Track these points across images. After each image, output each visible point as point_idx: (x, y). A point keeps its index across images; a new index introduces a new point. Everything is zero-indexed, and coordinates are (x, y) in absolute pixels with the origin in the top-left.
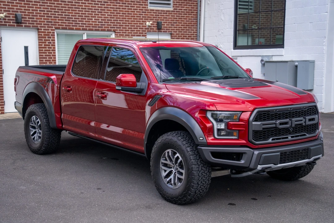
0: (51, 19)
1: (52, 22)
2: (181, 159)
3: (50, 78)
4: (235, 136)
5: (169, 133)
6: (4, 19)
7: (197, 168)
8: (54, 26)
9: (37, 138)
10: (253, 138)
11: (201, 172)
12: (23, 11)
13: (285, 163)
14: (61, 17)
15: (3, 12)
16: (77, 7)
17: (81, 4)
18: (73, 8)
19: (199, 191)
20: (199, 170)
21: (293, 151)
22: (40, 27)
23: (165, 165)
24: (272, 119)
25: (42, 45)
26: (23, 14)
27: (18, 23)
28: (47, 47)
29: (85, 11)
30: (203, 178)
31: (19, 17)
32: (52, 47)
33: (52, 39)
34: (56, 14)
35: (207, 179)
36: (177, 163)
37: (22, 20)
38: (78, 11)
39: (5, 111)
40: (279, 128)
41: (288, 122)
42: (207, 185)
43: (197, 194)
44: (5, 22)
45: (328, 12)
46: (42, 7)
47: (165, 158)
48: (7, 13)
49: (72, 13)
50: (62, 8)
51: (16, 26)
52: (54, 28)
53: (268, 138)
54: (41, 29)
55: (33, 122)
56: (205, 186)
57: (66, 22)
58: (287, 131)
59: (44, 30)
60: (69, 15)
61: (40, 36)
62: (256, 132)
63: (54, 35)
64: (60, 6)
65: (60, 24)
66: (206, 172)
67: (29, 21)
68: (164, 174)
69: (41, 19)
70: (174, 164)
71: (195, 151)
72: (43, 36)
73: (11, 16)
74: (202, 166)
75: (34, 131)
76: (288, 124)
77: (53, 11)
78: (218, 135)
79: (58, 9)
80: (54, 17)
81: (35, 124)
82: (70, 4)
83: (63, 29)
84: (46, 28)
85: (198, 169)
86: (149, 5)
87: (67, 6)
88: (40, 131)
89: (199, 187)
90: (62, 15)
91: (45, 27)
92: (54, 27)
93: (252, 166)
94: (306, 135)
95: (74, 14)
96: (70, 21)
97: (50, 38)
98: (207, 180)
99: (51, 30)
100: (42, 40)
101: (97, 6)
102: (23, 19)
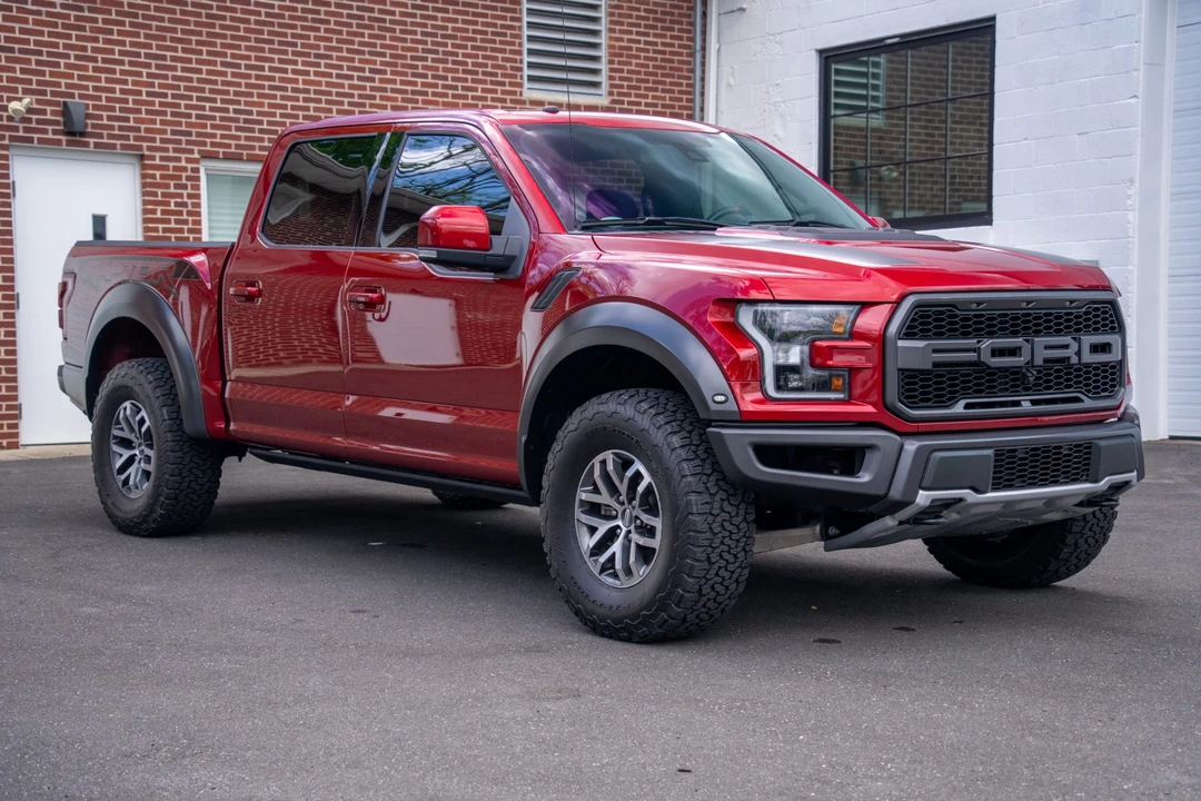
0: (188, 124)
1: (190, 134)
2: (647, 479)
3: (187, 263)
4: (835, 391)
5: (605, 396)
6: (24, 120)
7: (707, 503)
8: (196, 148)
9: (138, 478)
10: (902, 398)
11: (719, 519)
12: (91, 92)
13: (1010, 487)
14: (222, 119)
15: (20, 95)
16: (277, 83)
17: (290, 76)
18: (263, 87)
19: (713, 588)
20: (714, 512)
21: (1038, 449)
22: (149, 148)
23: (594, 509)
24: (965, 335)
25: (154, 212)
26: (90, 103)
27: (72, 134)
28: (173, 218)
29: (305, 100)
30: (727, 541)
31: (77, 115)
32: (190, 219)
33: (190, 191)
34: (203, 108)
35: (742, 545)
36: (634, 499)
37: (86, 125)
38: (283, 98)
39: (23, 440)
40: (989, 367)
41: (1020, 348)
42: (740, 567)
43: (705, 599)
44: (26, 130)
45: (1140, 95)
46: (156, 82)
47: (595, 484)
48: (34, 97)
49: (262, 105)
50: (225, 88)
51: (64, 143)
52: (196, 156)
53: (952, 400)
54: (153, 158)
55: (124, 425)
56: (733, 572)
57: (239, 133)
58: (1017, 379)
59: (162, 159)
60: (251, 113)
61: (149, 180)
62: (909, 377)
63: (198, 179)
64: (219, 79)
65: (218, 140)
66: (736, 520)
67: (112, 128)
68: (588, 542)
69: (154, 122)
70: (622, 504)
71: (698, 446)
72: (158, 180)
73: (49, 109)
74: (724, 498)
75: (127, 454)
76: (1020, 356)
77: (195, 95)
78: (779, 388)
79: (211, 91)
80: (198, 117)
81: (132, 430)
82: (253, 73)
83: (229, 157)
84: (171, 154)
85: (708, 507)
86: (526, 85)
87: (243, 81)
88: (148, 452)
89: (713, 572)
90: (227, 110)
91: (167, 150)
92: (196, 152)
93: (896, 492)
94: (1082, 401)
95: (266, 109)
96: (253, 130)
97: (185, 187)
98: (739, 549)
99: (188, 160)
100: (155, 194)
101: (346, 82)
102: (89, 122)
